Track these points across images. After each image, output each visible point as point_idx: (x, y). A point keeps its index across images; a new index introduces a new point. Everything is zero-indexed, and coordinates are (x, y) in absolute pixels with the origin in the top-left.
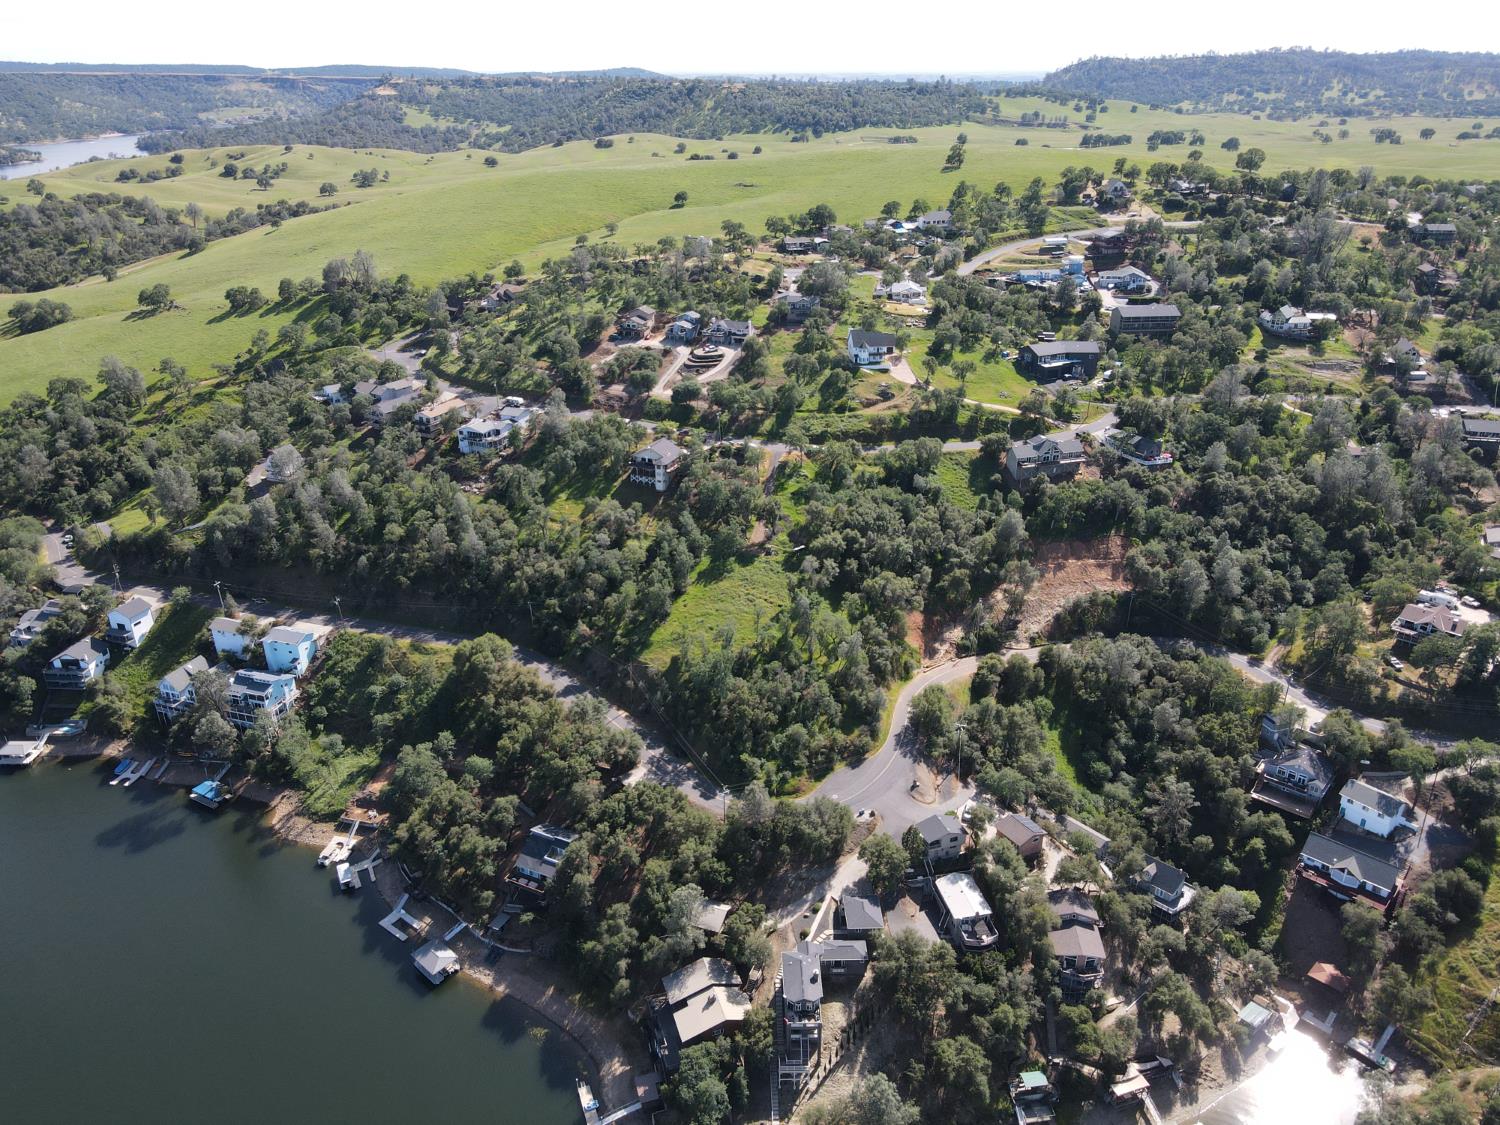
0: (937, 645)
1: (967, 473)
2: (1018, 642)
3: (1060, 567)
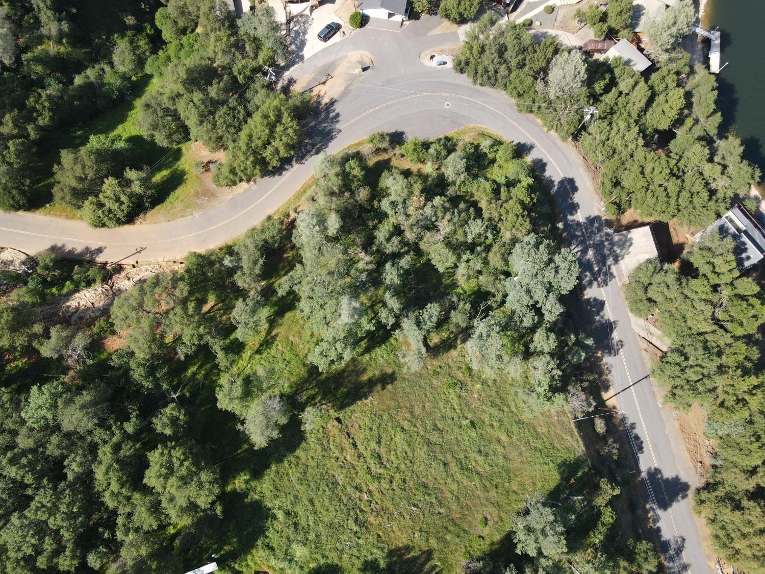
2: (8, 263)
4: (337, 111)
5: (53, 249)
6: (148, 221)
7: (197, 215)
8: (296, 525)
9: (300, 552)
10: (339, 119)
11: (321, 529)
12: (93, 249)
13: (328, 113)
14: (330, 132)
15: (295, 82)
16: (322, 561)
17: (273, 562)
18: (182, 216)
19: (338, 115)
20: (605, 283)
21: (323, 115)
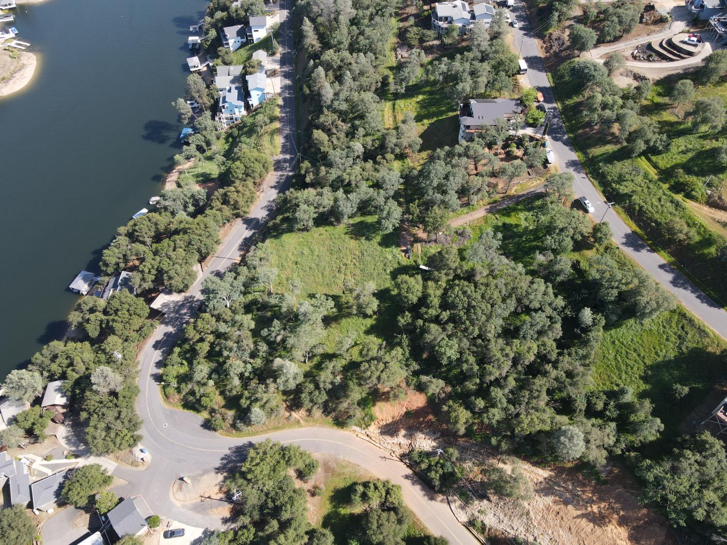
0: (403, 432)
1: (672, 355)
2: (462, 508)
3: (599, 520)
4: (221, 462)
5: (432, 498)
6: (370, 475)
7: (342, 457)
8: (385, 265)
9: (390, 257)
10: (223, 456)
11: (377, 258)
12: (410, 481)
13: (226, 464)
14: (235, 452)
15: (223, 519)
16: (384, 250)
17: (401, 258)
18: (350, 463)
19: (222, 459)
20: (191, 297)
21: (230, 466)
